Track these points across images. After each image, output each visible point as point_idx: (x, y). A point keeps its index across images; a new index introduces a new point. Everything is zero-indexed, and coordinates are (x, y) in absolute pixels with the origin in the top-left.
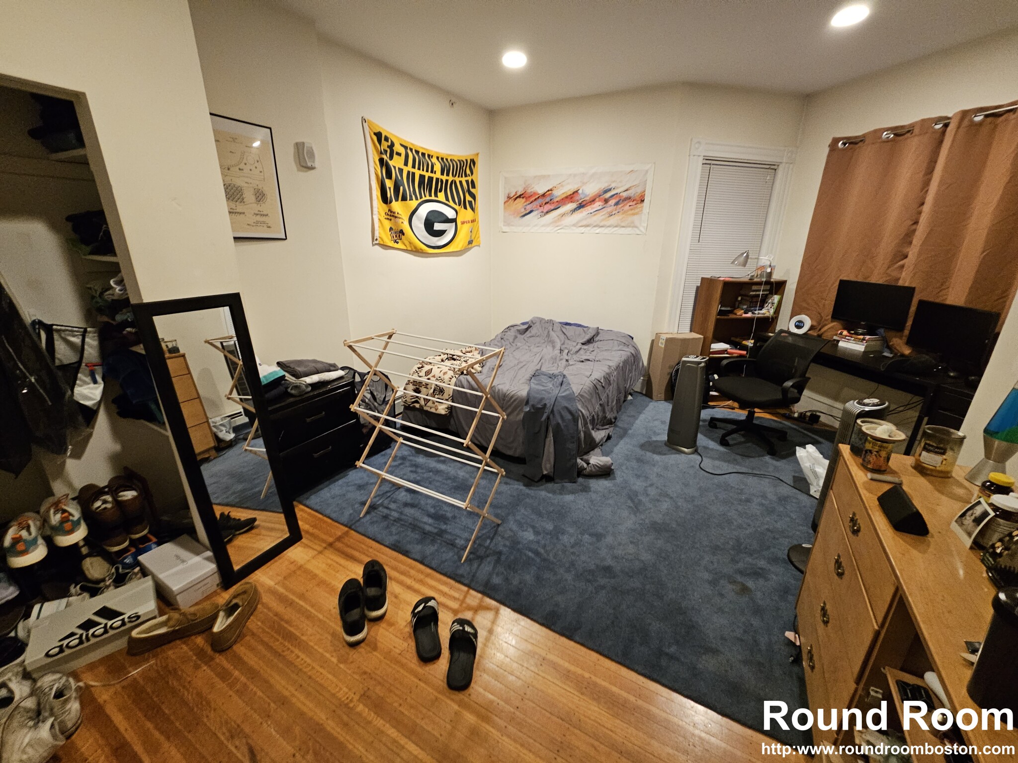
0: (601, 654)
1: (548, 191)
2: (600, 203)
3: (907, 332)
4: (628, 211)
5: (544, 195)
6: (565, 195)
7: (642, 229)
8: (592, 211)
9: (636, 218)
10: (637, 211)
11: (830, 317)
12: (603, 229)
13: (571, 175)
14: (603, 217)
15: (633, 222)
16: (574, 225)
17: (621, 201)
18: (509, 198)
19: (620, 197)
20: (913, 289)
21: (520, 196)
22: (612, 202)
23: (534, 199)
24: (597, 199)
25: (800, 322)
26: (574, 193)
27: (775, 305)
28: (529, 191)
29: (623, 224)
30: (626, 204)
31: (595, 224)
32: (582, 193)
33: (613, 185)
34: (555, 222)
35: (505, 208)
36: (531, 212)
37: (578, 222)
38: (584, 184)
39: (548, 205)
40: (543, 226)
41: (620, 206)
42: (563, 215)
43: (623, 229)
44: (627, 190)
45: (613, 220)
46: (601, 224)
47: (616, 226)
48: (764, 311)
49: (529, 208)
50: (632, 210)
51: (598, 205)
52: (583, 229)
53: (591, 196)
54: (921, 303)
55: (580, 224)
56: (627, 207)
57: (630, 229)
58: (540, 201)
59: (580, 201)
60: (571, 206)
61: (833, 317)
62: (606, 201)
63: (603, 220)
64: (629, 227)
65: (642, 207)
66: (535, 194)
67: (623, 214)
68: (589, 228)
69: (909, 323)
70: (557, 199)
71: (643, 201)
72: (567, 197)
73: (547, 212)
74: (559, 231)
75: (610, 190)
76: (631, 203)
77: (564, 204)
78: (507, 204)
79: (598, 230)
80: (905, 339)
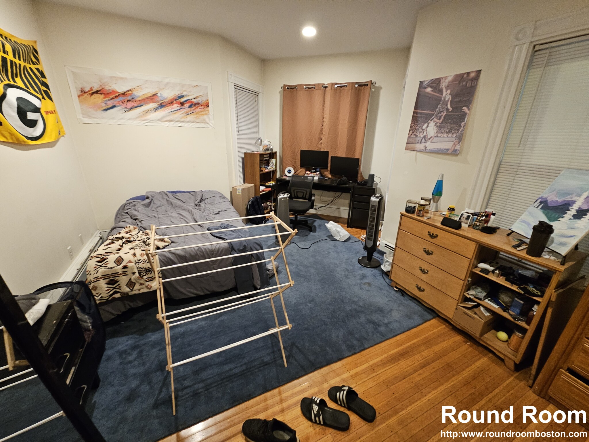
0: (378, 344)
1: (128, 91)
2: (177, 105)
3: (329, 169)
4: (199, 112)
5: (124, 94)
6: (146, 96)
7: (211, 124)
8: (172, 110)
9: (205, 117)
10: (205, 113)
11: (299, 167)
12: (184, 123)
13: (147, 81)
14: (182, 115)
15: (204, 120)
16: (159, 120)
17: (193, 105)
18: (83, 92)
19: (192, 102)
20: (328, 152)
21: (97, 92)
22: (187, 105)
23: (114, 96)
24: (174, 102)
25: (289, 170)
26: (153, 95)
27: (275, 164)
28: (107, 88)
29: (197, 121)
30: (197, 108)
31: (177, 120)
32: (161, 96)
33: (185, 93)
34: (141, 116)
35: (80, 102)
36: (113, 107)
37: (163, 118)
38: (161, 89)
39: (130, 103)
40: (129, 119)
41: (193, 108)
42: (147, 112)
43: (199, 124)
44: (196, 98)
45: (190, 118)
46: (182, 120)
47: (193, 122)
48: (270, 167)
49: (110, 103)
50: (202, 112)
51: (176, 106)
52: (167, 123)
53: (168, 99)
54: (332, 157)
55: (165, 120)
56: (198, 110)
57: (203, 124)
58: (121, 98)
59: (161, 102)
60: (152, 105)
61: (301, 167)
62: (182, 104)
63: (182, 117)
64: (203, 123)
65: (208, 110)
66: (114, 92)
67: (196, 114)
68: (172, 123)
69: (329, 165)
70: (139, 99)
71: (208, 106)
72: (147, 98)
73: (131, 109)
74: (146, 124)
75: (183, 96)
76: (200, 107)
77: (147, 103)
78: (81, 97)
79: (180, 124)
80: (329, 172)
